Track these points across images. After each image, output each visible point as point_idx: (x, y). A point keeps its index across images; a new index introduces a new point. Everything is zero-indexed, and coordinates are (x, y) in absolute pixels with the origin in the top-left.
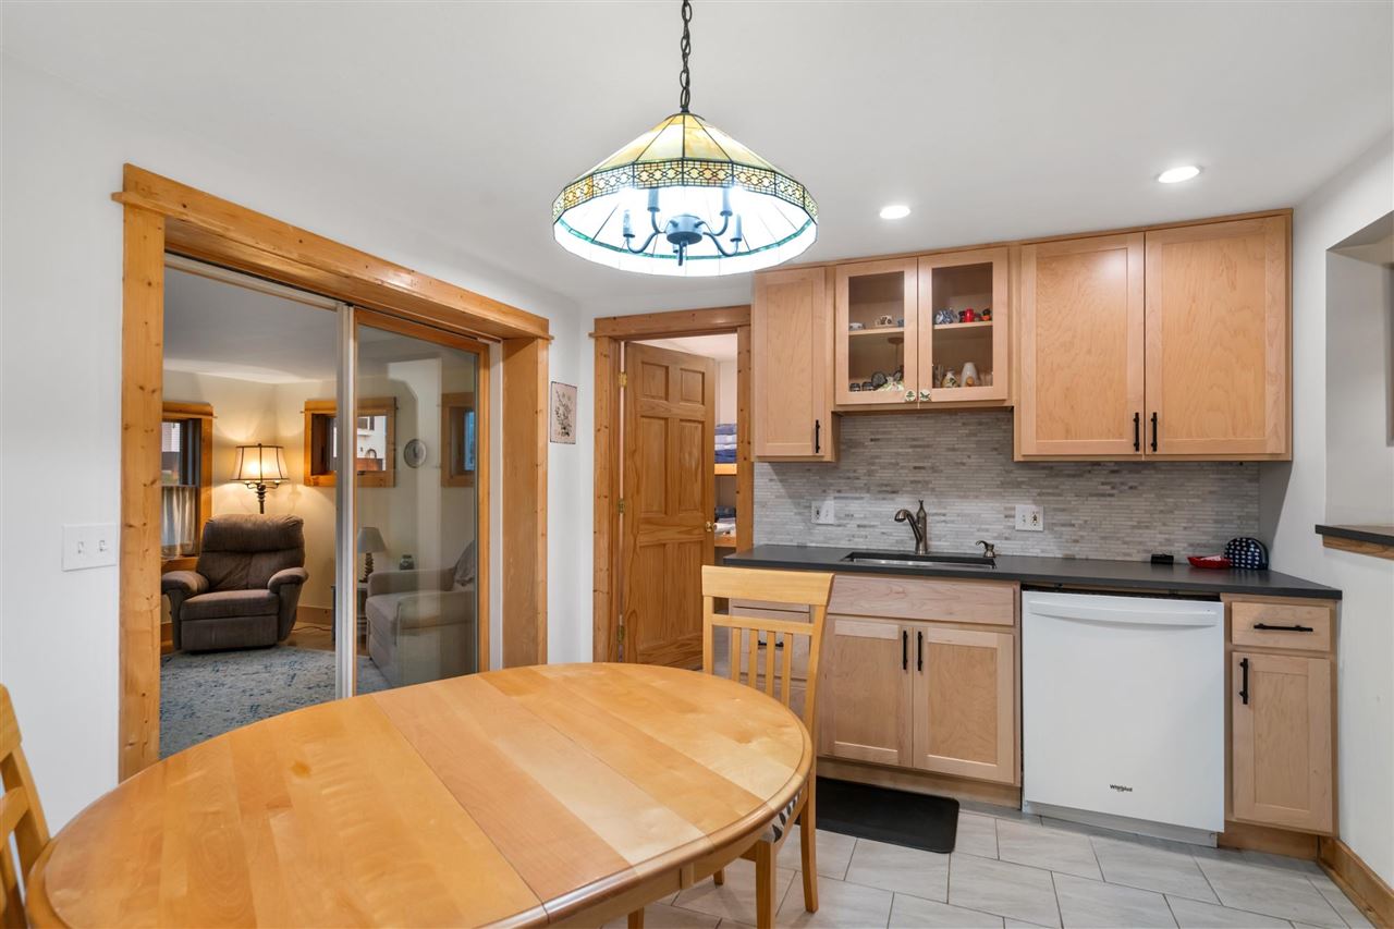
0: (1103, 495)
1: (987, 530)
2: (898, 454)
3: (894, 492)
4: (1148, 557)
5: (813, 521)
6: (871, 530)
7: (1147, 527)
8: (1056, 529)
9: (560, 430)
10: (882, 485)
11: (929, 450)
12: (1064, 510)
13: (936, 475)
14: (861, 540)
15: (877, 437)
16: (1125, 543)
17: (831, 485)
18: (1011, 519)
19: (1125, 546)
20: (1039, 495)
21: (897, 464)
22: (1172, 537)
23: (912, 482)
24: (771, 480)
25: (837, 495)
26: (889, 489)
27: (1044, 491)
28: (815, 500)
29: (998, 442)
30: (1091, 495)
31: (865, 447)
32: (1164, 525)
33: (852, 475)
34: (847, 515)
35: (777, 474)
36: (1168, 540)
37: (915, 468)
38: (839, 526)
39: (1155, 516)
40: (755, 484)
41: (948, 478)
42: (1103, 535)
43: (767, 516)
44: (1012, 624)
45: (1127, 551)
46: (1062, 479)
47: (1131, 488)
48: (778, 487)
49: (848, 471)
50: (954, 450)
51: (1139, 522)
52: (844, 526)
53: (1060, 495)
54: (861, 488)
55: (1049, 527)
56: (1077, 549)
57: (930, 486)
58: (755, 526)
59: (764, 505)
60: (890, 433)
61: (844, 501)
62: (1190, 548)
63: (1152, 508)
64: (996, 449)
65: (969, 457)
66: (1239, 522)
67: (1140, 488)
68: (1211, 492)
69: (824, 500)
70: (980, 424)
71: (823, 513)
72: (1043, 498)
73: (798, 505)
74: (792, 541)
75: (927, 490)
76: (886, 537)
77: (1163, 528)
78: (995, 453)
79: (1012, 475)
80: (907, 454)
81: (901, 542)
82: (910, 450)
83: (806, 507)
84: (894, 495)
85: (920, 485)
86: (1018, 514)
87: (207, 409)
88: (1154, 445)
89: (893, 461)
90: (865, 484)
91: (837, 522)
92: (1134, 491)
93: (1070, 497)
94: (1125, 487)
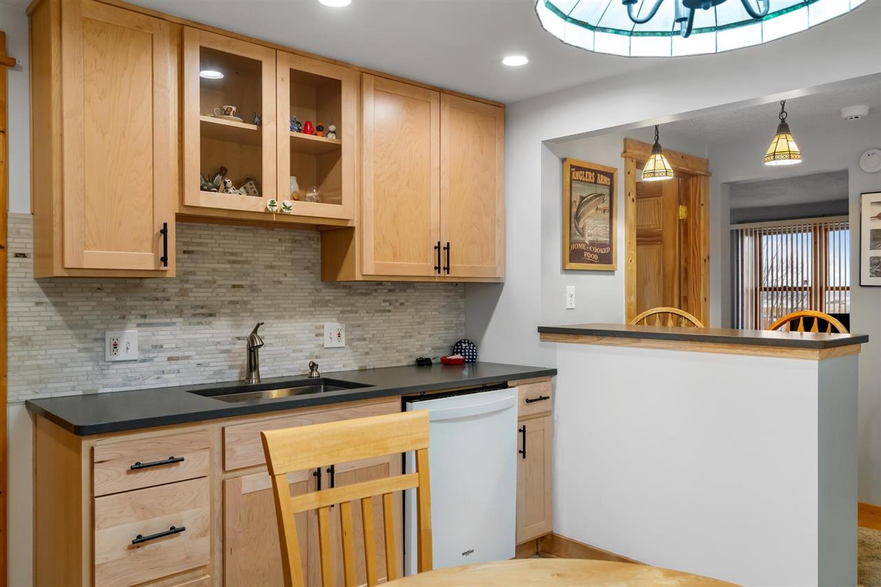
0: (384, 311)
1: (301, 351)
2: (215, 270)
3: (210, 315)
4: (412, 361)
5: (109, 358)
6: (187, 361)
7: (410, 337)
8: (354, 344)
10: (198, 307)
11: (245, 266)
12: (359, 326)
13: (255, 294)
14: (174, 375)
15: (191, 248)
16: (398, 351)
17: (132, 308)
18: (320, 338)
19: (398, 354)
20: (342, 312)
21: (214, 282)
22: (424, 343)
23: (230, 303)
24: (38, 304)
25: (142, 321)
26: (205, 311)
27: (345, 309)
28: (112, 329)
29: (309, 261)
30: (377, 311)
32: (419, 333)
33: (160, 295)
34: (156, 347)
35: (48, 294)
36: (421, 346)
37: (234, 286)
38: (144, 361)
39: (414, 327)
40: (9, 309)
41: (266, 298)
42: (384, 346)
43: (32, 358)
45: (398, 358)
46: (358, 298)
47: (401, 304)
48: (49, 313)
49: (155, 289)
50: (271, 267)
51: (406, 333)
52: (152, 360)
53: (356, 312)
54: (172, 312)
55: (349, 342)
56: (368, 360)
57: (249, 306)
58: (10, 375)
59: (26, 342)
60: (206, 245)
61: (151, 329)
62: (433, 351)
63: (413, 320)
64: (307, 268)
65: (285, 275)
66: (455, 328)
68: (444, 306)
69: (123, 329)
70: (295, 241)
71: (122, 347)
72: (344, 315)
73: (82, 338)
74: (73, 389)
75: (245, 312)
76: (202, 369)
77: (420, 336)
78: (307, 271)
79: (320, 294)
80: (225, 270)
81: (220, 372)
82: (229, 266)
83: (96, 340)
84: (211, 319)
85: (239, 306)
86: (326, 332)
88: (447, 269)
89: (210, 278)
90: (177, 307)
91: (142, 357)
92: (403, 307)
93: (363, 313)
94: (397, 304)
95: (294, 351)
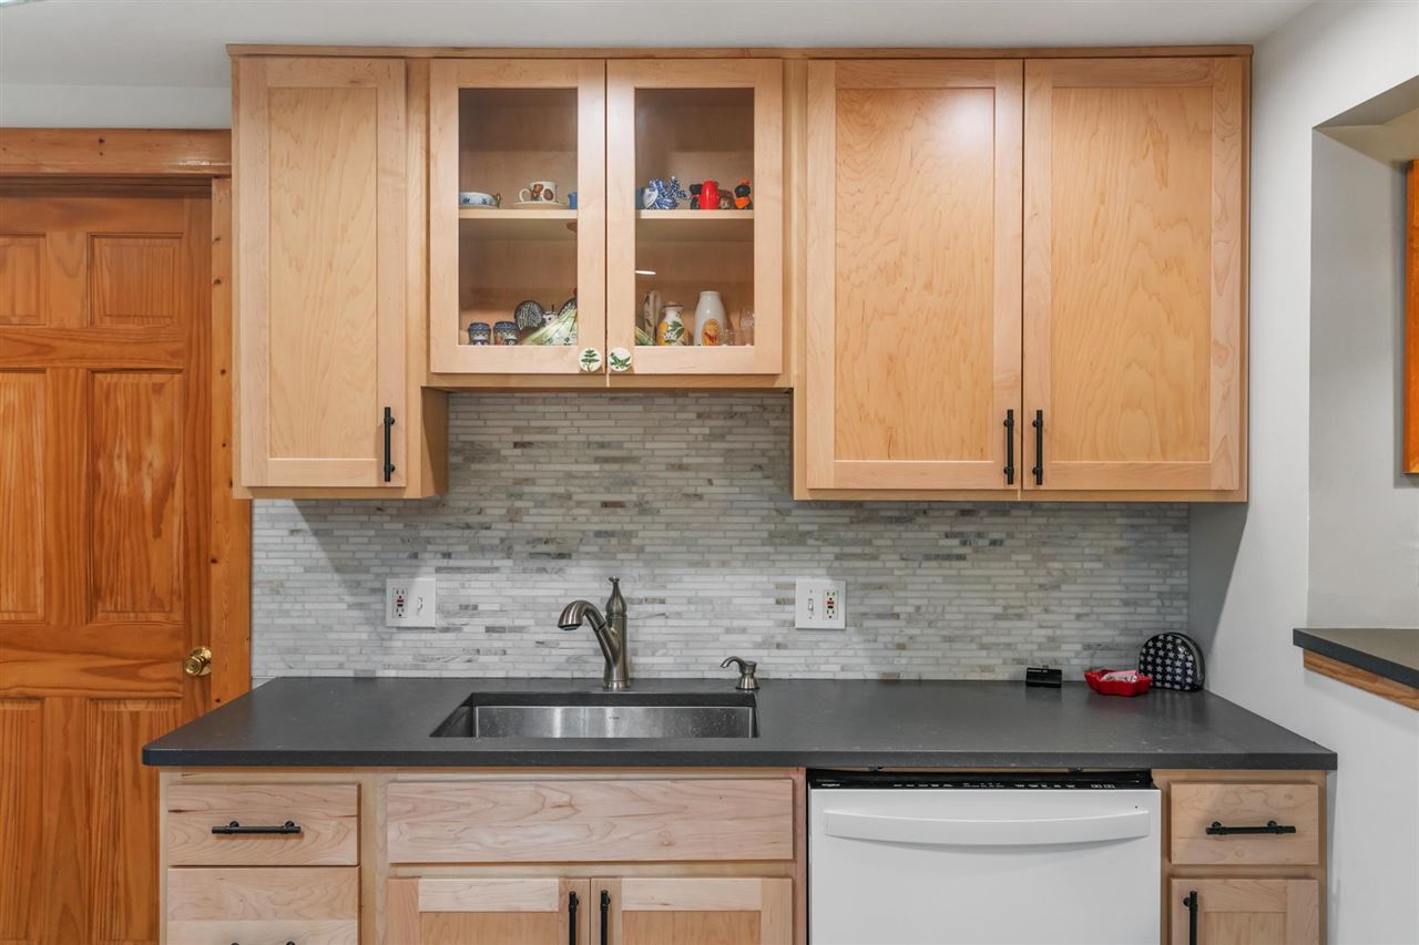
0: (948, 557)
1: (744, 631)
2: (570, 475)
3: (561, 556)
4: (1020, 673)
5: (390, 621)
6: (518, 636)
7: (1019, 617)
8: (867, 623)
10: (539, 540)
11: (629, 467)
12: (880, 587)
13: (648, 519)
14: (495, 659)
15: (527, 438)
16: (983, 647)
17: (428, 541)
18: (788, 608)
19: (984, 653)
20: (838, 557)
21: (569, 497)
22: (1058, 632)
23: (598, 534)
24: (293, 532)
25: (444, 563)
26: (551, 548)
27: (848, 550)
28: (396, 575)
29: (764, 453)
30: (928, 557)
31: (501, 459)
32: (1046, 611)
33: (473, 519)
34: (465, 607)
35: (307, 517)
36: (1052, 639)
37: (605, 505)
38: (446, 630)
39: (1030, 595)
40: (256, 541)
41: (668, 526)
42: (945, 633)
43: (286, 614)
44: (791, 857)
45: (987, 662)
46: (879, 527)
47: (994, 543)
48: (309, 548)
49: (466, 510)
50: (681, 467)
51: (1005, 608)
52: (458, 629)
53: (875, 558)
54: (493, 548)
55: (856, 620)
56: (903, 661)
57: (635, 541)
58: (255, 636)
59: (277, 589)
60: (554, 430)
61: (458, 576)
62: (1086, 653)
63: (1028, 580)
64: (759, 467)
65: (710, 482)
66: (1158, 603)
67: (1008, 542)
68: (1119, 551)
69: (413, 575)
70: (732, 415)
71: (411, 604)
72: (846, 564)
73: (354, 586)
74: (341, 666)
75: (627, 551)
76: (546, 651)
77: (1046, 617)
78: (759, 474)
79: (789, 519)
80: (588, 475)
81: (577, 660)
82: (596, 467)
83: (374, 591)
84: (562, 563)
85: (614, 541)
86: (800, 595)
88: (1038, 472)
89: (561, 490)
90: (502, 540)
91: (443, 623)
92: (999, 549)
93: (892, 561)
94: (983, 542)
95: (728, 631)
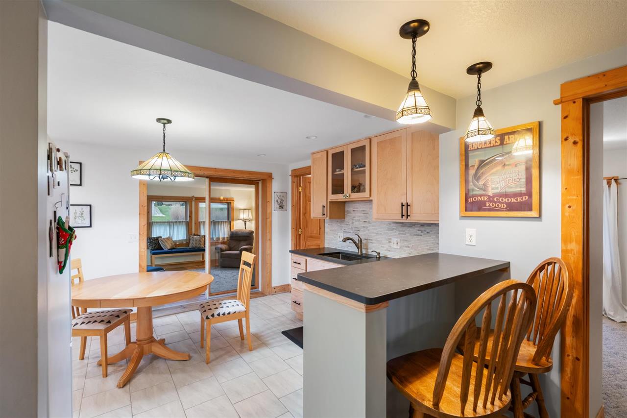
0: (419, 235)
1: (383, 247)
2: (360, 216)
5: (338, 240)
8: (404, 248)
9: (278, 206)
11: (367, 215)
12: (406, 241)
13: (370, 224)
14: (350, 248)
15: (354, 209)
17: (343, 227)
18: (390, 243)
20: (399, 234)
21: (360, 220)
23: (363, 227)
24: (329, 225)
25: (345, 231)
26: (357, 229)
27: (400, 232)
28: (339, 232)
30: (415, 235)
31: (351, 213)
33: (348, 223)
35: (330, 222)
37: (364, 222)
40: (325, 226)
41: (373, 226)
43: (328, 237)
47: (428, 233)
48: (330, 227)
51: (430, 248)
53: (405, 234)
54: (350, 229)
55: (401, 247)
57: (368, 228)
58: (325, 240)
59: (327, 233)
60: (357, 208)
61: (346, 233)
63: (435, 242)
67: (431, 233)
69: (341, 232)
71: (340, 237)
72: (400, 235)
73: (335, 234)
74: (334, 246)
75: (367, 230)
79: (391, 225)
80: (362, 216)
82: (362, 215)
83: (337, 235)
84: (359, 232)
86: (392, 241)
87: (232, 199)
89: (358, 219)
90: (351, 227)
92: (428, 234)
93: (408, 235)
94: (425, 232)
95: (382, 247)
